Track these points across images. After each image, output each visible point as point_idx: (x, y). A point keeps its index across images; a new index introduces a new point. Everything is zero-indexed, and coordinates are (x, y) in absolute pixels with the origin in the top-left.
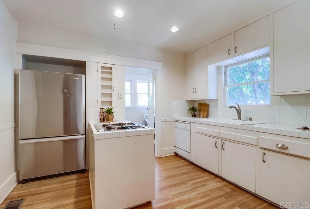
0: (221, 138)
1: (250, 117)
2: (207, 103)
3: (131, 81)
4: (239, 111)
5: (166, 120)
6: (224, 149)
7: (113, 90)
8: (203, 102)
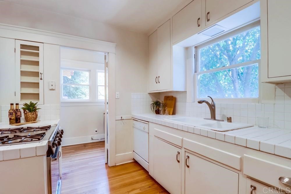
0: (185, 148)
1: (229, 116)
2: (174, 96)
3: (89, 71)
4: (212, 108)
5: (122, 118)
6: (188, 167)
7: (40, 78)
8: (170, 95)
